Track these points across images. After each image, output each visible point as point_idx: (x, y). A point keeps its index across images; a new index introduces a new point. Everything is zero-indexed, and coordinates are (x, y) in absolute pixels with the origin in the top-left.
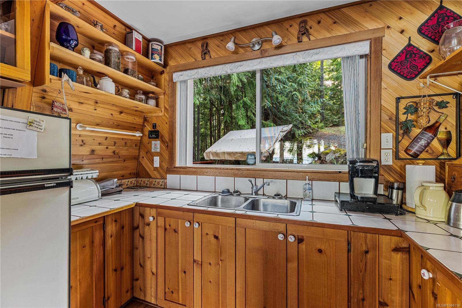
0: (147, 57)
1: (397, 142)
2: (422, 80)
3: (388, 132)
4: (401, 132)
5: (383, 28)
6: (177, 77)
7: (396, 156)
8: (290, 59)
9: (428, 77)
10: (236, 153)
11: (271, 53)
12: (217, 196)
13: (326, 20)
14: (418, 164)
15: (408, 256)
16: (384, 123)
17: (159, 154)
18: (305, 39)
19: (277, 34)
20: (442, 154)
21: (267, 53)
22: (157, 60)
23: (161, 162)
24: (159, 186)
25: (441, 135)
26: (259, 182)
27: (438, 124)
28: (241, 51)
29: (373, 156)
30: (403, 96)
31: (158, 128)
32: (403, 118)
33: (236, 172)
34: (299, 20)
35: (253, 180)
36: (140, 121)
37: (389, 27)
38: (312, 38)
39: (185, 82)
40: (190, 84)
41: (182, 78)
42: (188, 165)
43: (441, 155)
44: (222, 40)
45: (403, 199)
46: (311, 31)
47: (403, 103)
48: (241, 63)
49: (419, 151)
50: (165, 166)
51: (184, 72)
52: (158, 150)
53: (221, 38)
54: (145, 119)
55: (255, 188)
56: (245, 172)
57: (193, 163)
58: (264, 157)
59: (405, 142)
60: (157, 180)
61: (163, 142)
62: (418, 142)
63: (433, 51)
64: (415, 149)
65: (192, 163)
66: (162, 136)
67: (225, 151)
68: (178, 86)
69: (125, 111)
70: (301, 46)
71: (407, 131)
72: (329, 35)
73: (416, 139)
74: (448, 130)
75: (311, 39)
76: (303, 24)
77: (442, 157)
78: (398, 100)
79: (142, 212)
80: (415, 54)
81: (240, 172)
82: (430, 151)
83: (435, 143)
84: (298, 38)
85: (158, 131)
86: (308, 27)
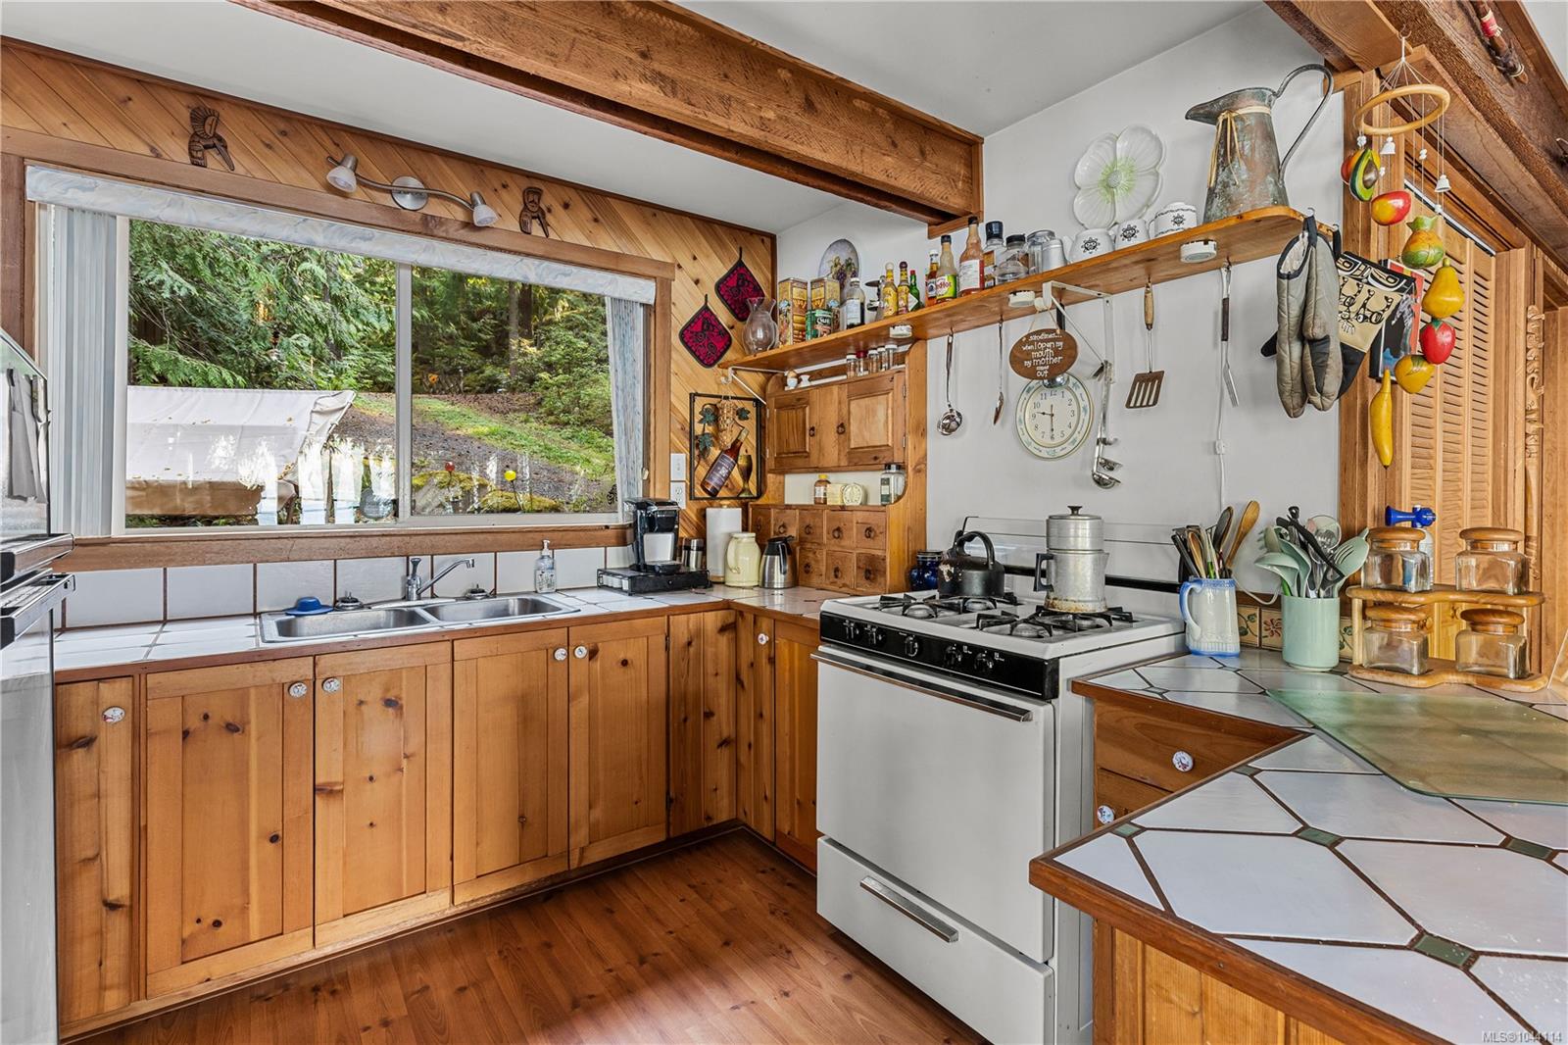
1: (692, 469)
2: (720, 370)
3: (679, 452)
4: (697, 452)
5: (672, 264)
7: (691, 496)
8: (506, 266)
9: (730, 369)
11: (453, 234)
12: (289, 621)
13: (580, 207)
14: (721, 506)
15: (734, 635)
16: (674, 434)
19: (484, 203)
20: (743, 491)
21: (444, 228)
25: (742, 462)
27: (739, 444)
29: (657, 494)
30: (699, 392)
32: (698, 429)
34: (526, 183)
37: (679, 266)
42: (114, 534)
43: (741, 493)
44: (284, 133)
45: (704, 564)
47: (699, 403)
49: (718, 485)
53: (282, 126)
57: (127, 527)
59: (701, 471)
62: (718, 471)
63: (732, 328)
64: (714, 482)
65: (124, 526)
70: (529, 244)
71: (704, 453)
72: (586, 242)
73: (714, 467)
74: (749, 453)
75: (551, 237)
77: (743, 495)
78: (693, 397)
80: (713, 326)
82: (729, 486)
83: (736, 473)
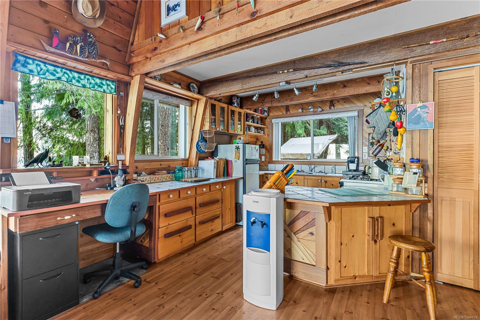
0: (262, 114)
1: (369, 150)
3: (365, 146)
4: (370, 146)
5: (364, 106)
6: (274, 121)
7: (368, 156)
8: (326, 116)
10: (297, 154)
11: (318, 113)
13: (342, 102)
16: (364, 143)
17: (265, 155)
18: (332, 108)
22: (266, 115)
23: (265, 158)
24: (264, 169)
26: (313, 166)
27: (383, 144)
28: (304, 111)
29: (360, 156)
31: (264, 143)
33: (302, 162)
35: (310, 166)
36: (255, 140)
37: (366, 106)
38: (335, 108)
39: (278, 123)
40: (280, 124)
41: (276, 122)
42: (279, 160)
43: (385, 155)
44: (296, 106)
46: (335, 105)
48: (305, 116)
50: (268, 160)
51: (278, 119)
52: (264, 153)
54: (257, 139)
55: (310, 169)
56: (306, 163)
58: (317, 156)
60: (264, 167)
61: (266, 149)
62: (376, 151)
64: (375, 153)
66: (266, 147)
67: (289, 153)
68: (274, 125)
69: (252, 136)
70: (331, 111)
72: (343, 107)
76: (331, 102)
78: (369, 134)
79: (267, 176)
81: (304, 163)
84: (330, 108)
85: (264, 145)
86: (334, 103)
